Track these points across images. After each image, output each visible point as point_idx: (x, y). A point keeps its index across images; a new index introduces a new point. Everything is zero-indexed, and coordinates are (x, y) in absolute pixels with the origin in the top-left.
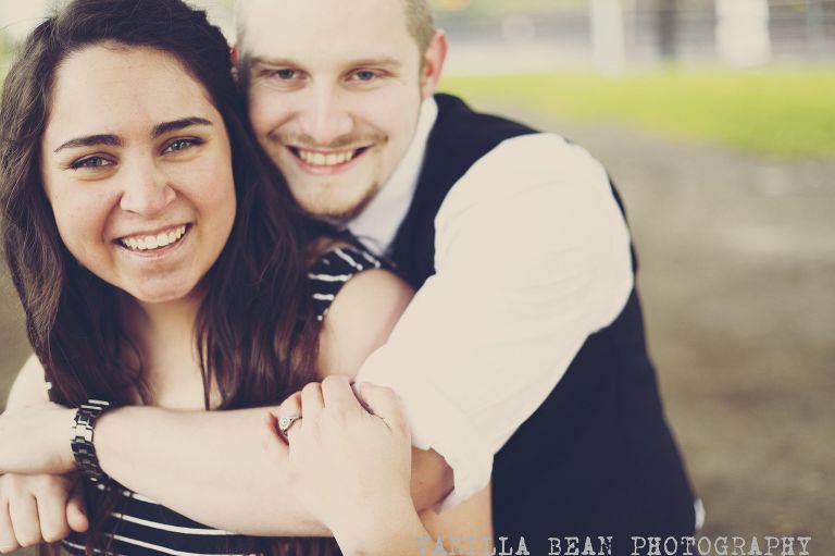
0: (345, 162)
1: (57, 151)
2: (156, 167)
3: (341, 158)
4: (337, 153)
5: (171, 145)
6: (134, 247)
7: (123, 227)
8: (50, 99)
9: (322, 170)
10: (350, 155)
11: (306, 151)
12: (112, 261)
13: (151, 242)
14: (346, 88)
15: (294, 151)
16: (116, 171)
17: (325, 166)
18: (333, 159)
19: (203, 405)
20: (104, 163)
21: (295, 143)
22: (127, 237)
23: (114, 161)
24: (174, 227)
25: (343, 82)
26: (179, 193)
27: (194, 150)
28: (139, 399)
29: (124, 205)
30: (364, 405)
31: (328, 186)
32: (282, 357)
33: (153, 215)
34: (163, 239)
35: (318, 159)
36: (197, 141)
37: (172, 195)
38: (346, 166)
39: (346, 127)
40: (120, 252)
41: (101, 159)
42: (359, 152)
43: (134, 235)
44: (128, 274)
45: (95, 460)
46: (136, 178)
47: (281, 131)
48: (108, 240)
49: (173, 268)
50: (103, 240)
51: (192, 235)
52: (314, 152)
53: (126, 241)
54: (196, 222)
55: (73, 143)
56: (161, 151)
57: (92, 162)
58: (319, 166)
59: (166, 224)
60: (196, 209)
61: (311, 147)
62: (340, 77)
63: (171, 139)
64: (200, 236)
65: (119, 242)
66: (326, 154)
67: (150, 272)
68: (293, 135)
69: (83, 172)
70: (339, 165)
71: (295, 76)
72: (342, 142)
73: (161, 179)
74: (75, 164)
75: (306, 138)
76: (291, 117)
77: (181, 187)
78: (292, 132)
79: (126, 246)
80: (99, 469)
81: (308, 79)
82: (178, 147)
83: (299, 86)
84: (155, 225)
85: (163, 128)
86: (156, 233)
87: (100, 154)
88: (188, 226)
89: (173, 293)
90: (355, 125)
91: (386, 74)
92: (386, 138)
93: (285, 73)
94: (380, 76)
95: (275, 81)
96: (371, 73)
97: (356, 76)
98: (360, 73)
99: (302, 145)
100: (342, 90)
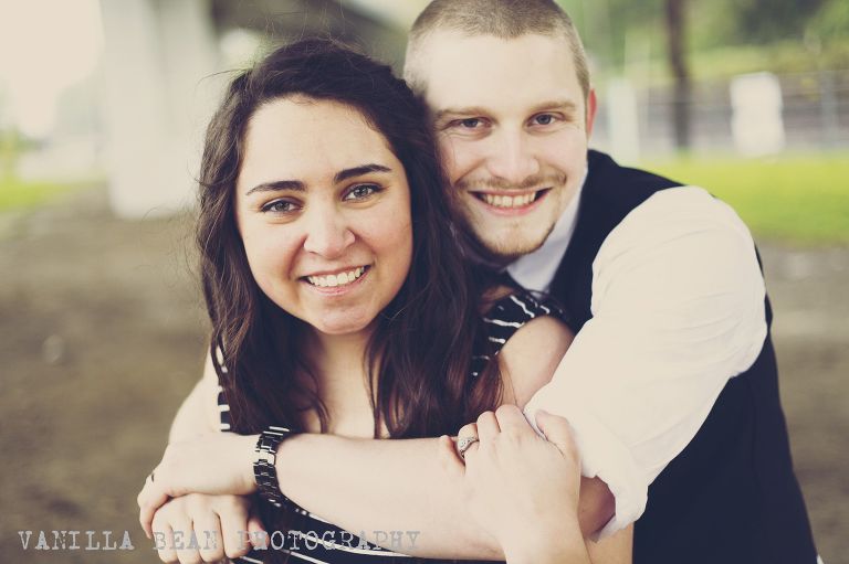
0: (530, 203)
1: (249, 194)
2: (338, 211)
3: (525, 200)
4: (523, 194)
5: (352, 191)
6: (317, 284)
7: (307, 266)
8: (243, 147)
9: (509, 212)
10: (533, 196)
11: (493, 194)
12: (296, 296)
13: (332, 281)
14: (529, 132)
15: (479, 196)
16: (302, 215)
17: (511, 208)
18: (519, 201)
19: (372, 434)
20: (291, 207)
21: (483, 188)
22: (311, 276)
23: (299, 204)
24: (354, 268)
25: (526, 127)
26: (358, 237)
27: (374, 198)
28: (316, 424)
29: (307, 246)
31: (516, 226)
33: (332, 256)
35: (506, 201)
37: (351, 239)
38: (530, 208)
39: (533, 169)
40: (305, 288)
41: (289, 203)
42: (540, 194)
43: (317, 275)
44: (311, 308)
45: (275, 483)
46: (319, 222)
47: (469, 178)
48: (294, 278)
49: (351, 304)
50: (289, 278)
51: (371, 276)
52: (501, 195)
53: (310, 279)
54: (374, 264)
55: (262, 187)
56: (342, 196)
57: (281, 205)
58: (506, 208)
59: (346, 265)
60: (374, 253)
61: (501, 189)
62: (525, 122)
63: (354, 185)
64: (378, 278)
65: (305, 279)
66: (513, 195)
68: (482, 181)
69: (271, 215)
70: (525, 206)
71: (479, 124)
72: (530, 182)
73: (341, 223)
74: (265, 208)
75: (498, 181)
76: (480, 163)
77: (360, 231)
78: (480, 180)
79: (309, 282)
80: (278, 491)
81: (494, 127)
82: (360, 194)
83: (485, 134)
84: (334, 266)
85: (344, 175)
86: (336, 273)
87: (287, 199)
88: (367, 268)
89: (352, 326)
90: (541, 166)
91: (563, 118)
92: (565, 180)
93: (470, 123)
94: (558, 119)
95: (462, 130)
96: (550, 117)
97: (536, 122)
98: (540, 118)
99: (491, 189)
100: (526, 135)
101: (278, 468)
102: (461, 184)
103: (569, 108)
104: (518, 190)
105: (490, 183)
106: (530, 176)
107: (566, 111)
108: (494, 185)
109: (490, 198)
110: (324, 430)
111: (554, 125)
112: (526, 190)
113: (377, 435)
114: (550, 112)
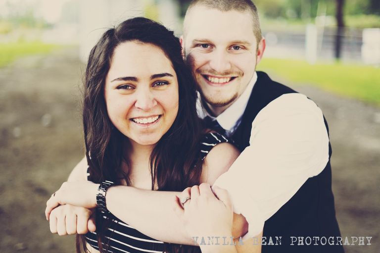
0: (227, 82)
1: (112, 82)
2: (150, 91)
3: (225, 80)
4: (224, 78)
5: (157, 83)
6: (138, 122)
7: (135, 114)
8: (111, 61)
9: (217, 85)
10: (228, 79)
11: (212, 77)
12: (129, 127)
13: (145, 121)
14: (229, 52)
15: (206, 77)
16: (134, 92)
17: (218, 83)
18: (222, 81)
20: (130, 88)
21: (207, 73)
22: (136, 118)
23: (134, 87)
24: (155, 116)
25: (228, 50)
26: (158, 103)
27: (165, 86)
28: (125, 183)
29: (136, 105)
30: (216, 196)
31: (219, 91)
32: (186, 173)
33: (147, 110)
34: (150, 120)
35: (216, 80)
36: (167, 83)
37: (156, 103)
38: (227, 84)
39: (228, 67)
40: (132, 123)
41: (129, 86)
42: (232, 79)
43: (139, 118)
44: (133, 133)
45: (105, 204)
46: (143, 94)
47: (202, 68)
48: (128, 119)
49: (152, 132)
50: (126, 118)
51: (161, 119)
52: (215, 77)
53: (135, 120)
54: (163, 115)
55: (119, 79)
56: (153, 85)
57: (125, 87)
58: (216, 83)
59: (152, 114)
60: (164, 110)
61: (214, 75)
62: (227, 48)
63: (157, 81)
64: (164, 120)
65: (132, 120)
66: (219, 78)
67: (143, 133)
68: (207, 70)
69: (122, 91)
70: (224, 83)
71: (209, 47)
72: (227, 73)
73: (152, 96)
74: (119, 87)
75: (213, 71)
76: (207, 62)
77: (159, 100)
78: (206, 70)
79: (134, 122)
80: (106, 208)
81: (214, 48)
82: (159, 85)
83: (210, 51)
84: (147, 114)
85: (154, 76)
86: (147, 118)
87: (129, 84)
88: (160, 116)
90: (231, 66)
91: (244, 48)
92: (243, 74)
93: (205, 46)
94: (242, 48)
95: (200, 48)
96: (239, 47)
97: (233, 48)
98: (235, 46)
99: (210, 74)
100: (227, 53)
101: (107, 198)
102: (199, 71)
103: (247, 44)
104: (221, 76)
105: (210, 71)
106: (227, 70)
107: (246, 45)
108: (211, 72)
109: (210, 79)
110: (129, 184)
111: (240, 51)
112: (224, 76)
113: (153, 189)
114: (238, 45)
